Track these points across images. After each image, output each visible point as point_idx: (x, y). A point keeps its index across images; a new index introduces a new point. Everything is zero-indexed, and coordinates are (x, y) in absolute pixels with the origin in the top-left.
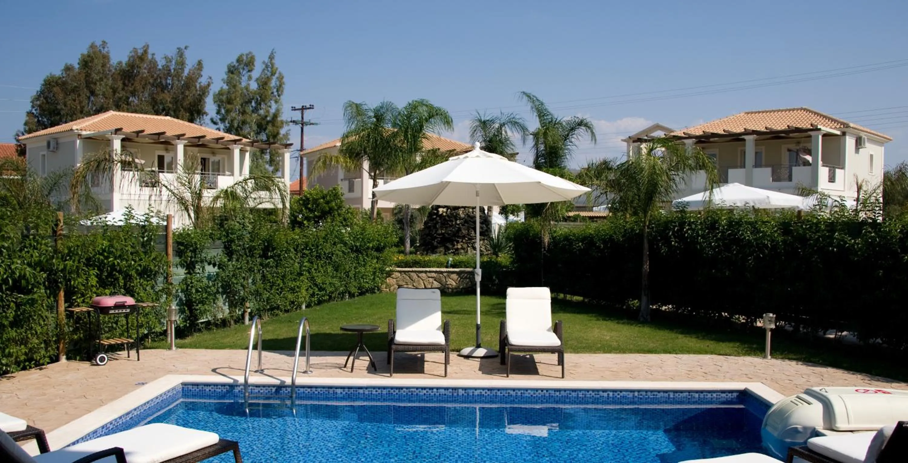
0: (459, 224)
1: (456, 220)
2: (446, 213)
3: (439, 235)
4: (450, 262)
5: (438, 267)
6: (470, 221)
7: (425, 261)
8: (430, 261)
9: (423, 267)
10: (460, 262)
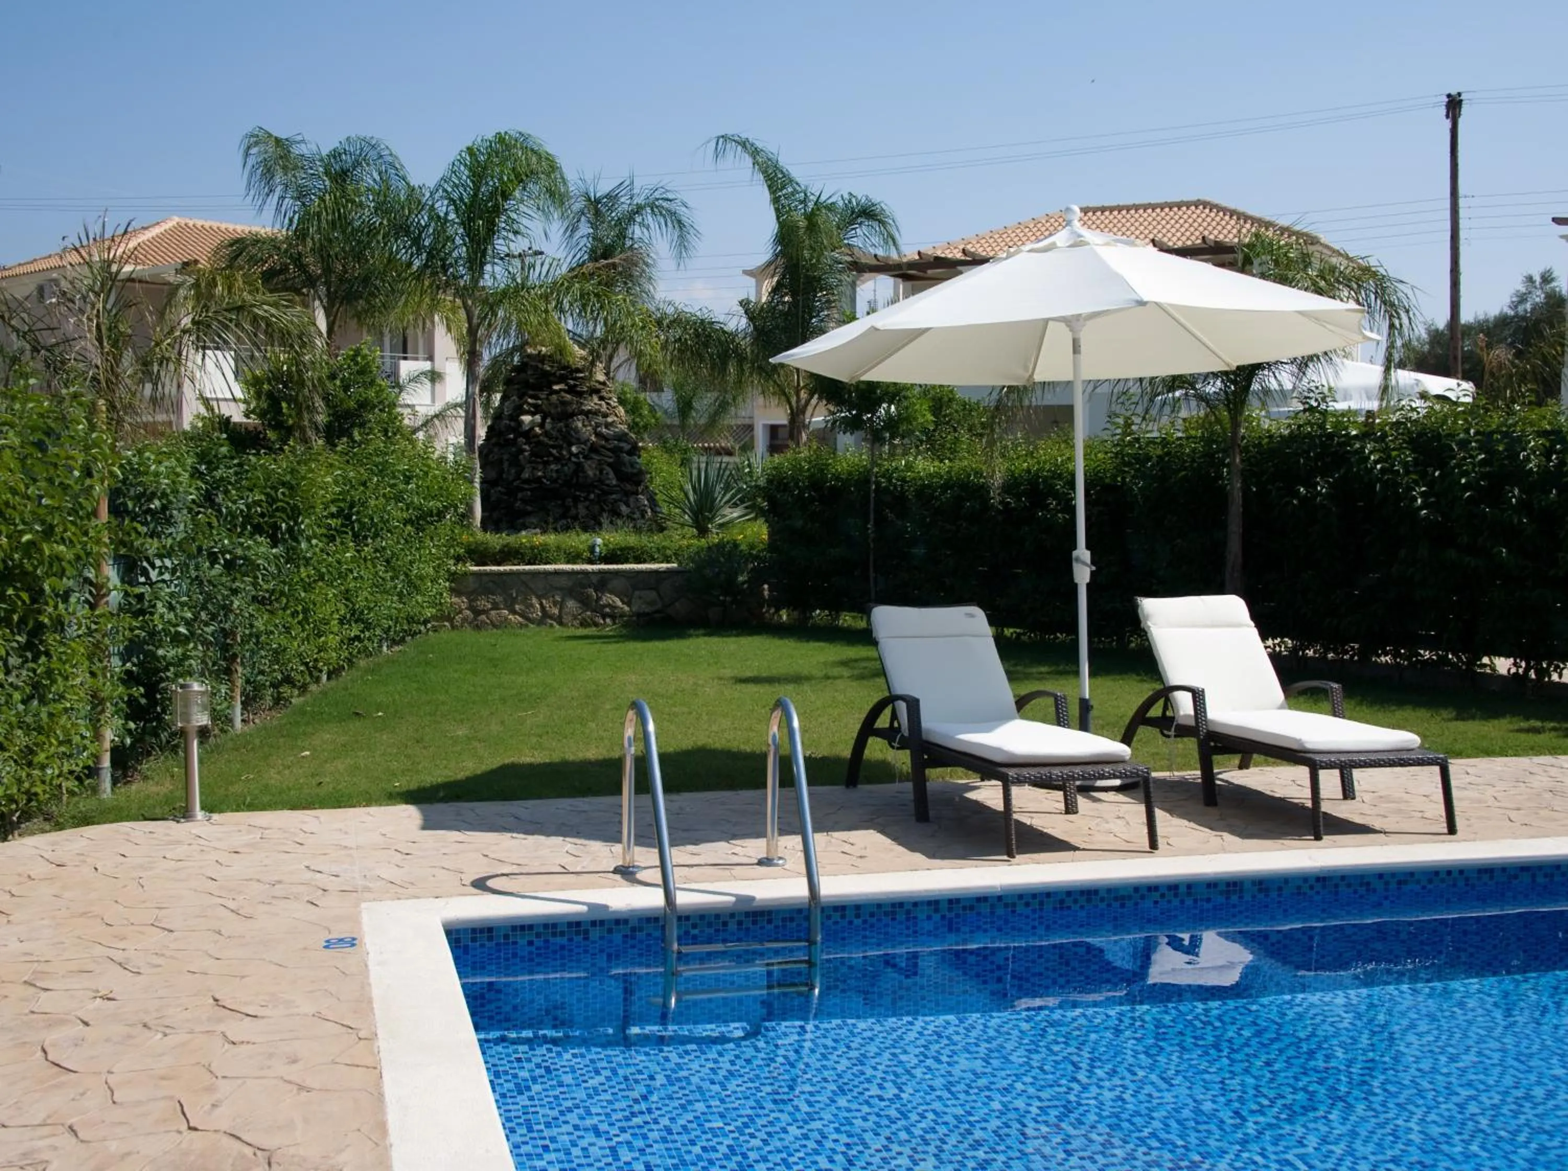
0: (576, 455)
1: (570, 444)
2: (542, 425)
3: (527, 481)
4: (598, 549)
5: (568, 562)
6: (603, 447)
7: (532, 548)
8: (545, 548)
9: (529, 563)
10: (621, 549)
